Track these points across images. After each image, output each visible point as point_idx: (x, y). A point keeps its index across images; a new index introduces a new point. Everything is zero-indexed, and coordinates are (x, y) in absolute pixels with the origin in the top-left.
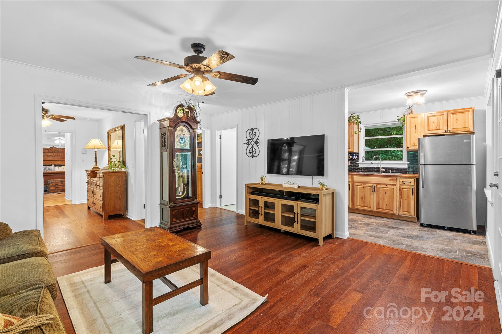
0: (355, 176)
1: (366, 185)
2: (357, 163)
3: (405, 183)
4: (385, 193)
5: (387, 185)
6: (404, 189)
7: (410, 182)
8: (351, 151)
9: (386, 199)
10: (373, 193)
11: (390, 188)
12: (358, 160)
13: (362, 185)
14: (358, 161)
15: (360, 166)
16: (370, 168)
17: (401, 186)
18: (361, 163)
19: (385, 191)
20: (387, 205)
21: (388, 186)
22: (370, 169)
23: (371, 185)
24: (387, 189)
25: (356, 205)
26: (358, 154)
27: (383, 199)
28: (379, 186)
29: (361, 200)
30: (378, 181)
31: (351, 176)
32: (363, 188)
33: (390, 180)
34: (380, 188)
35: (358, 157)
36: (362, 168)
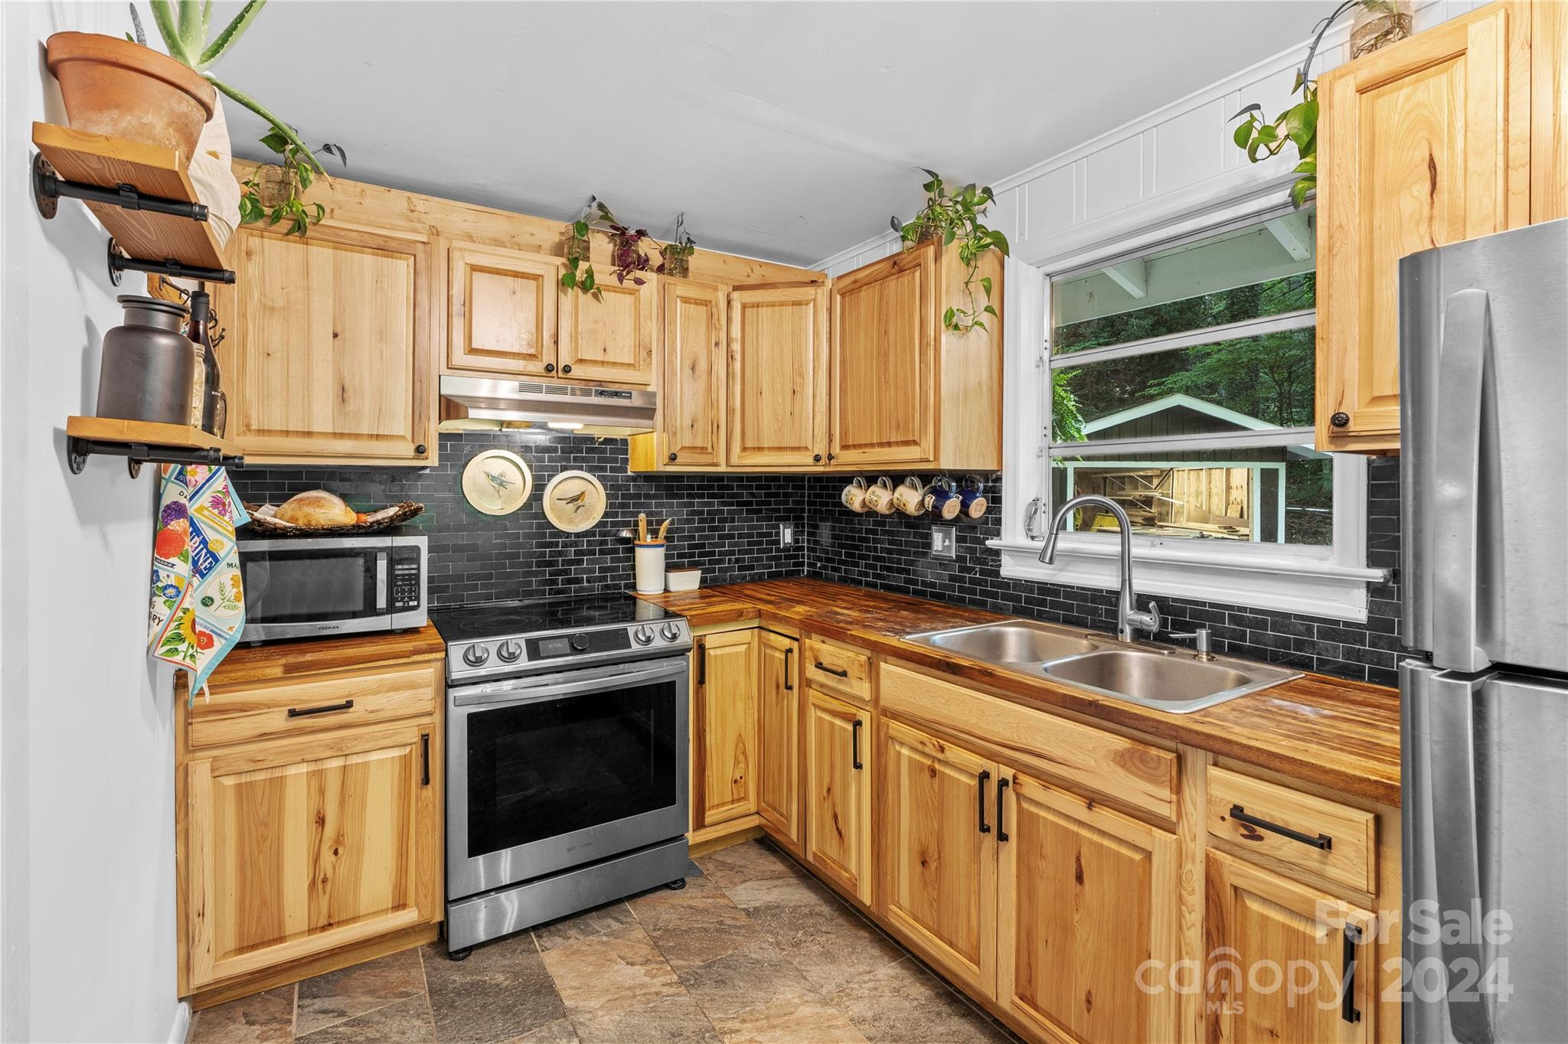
0: (889, 658)
1: (954, 753)
2: (991, 543)
3: (1260, 838)
4: (1080, 878)
5: (1093, 799)
6: (1254, 906)
7: (1325, 843)
8: (922, 461)
9: (1087, 938)
10: (990, 839)
11: (1120, 841)
12: (993, 522)
13: (927, 750)
14: (997, 534)
15: (1011, 569)
16: (1070, 591)
17: (1220, 855)
18: (1018, 552)
19: (1078, 859)
20: (1089, 1002)
21: (1104, 818)
22: (1067, 595)
23: (979, 763)
24: (1096, 838)
25: (889, 900)
26: (999, 479)
27: (1066, 929)
28: (1031, 787)
29: (919, 868)
30: (1025, 741)
31: (868, 653)
32: (933, 772)
33: (1122, 760)
34: (1042, 813)
35: (995, 500)
36: (1017, 584)
